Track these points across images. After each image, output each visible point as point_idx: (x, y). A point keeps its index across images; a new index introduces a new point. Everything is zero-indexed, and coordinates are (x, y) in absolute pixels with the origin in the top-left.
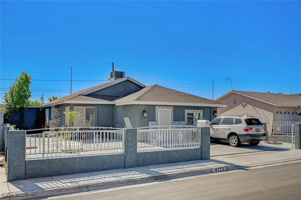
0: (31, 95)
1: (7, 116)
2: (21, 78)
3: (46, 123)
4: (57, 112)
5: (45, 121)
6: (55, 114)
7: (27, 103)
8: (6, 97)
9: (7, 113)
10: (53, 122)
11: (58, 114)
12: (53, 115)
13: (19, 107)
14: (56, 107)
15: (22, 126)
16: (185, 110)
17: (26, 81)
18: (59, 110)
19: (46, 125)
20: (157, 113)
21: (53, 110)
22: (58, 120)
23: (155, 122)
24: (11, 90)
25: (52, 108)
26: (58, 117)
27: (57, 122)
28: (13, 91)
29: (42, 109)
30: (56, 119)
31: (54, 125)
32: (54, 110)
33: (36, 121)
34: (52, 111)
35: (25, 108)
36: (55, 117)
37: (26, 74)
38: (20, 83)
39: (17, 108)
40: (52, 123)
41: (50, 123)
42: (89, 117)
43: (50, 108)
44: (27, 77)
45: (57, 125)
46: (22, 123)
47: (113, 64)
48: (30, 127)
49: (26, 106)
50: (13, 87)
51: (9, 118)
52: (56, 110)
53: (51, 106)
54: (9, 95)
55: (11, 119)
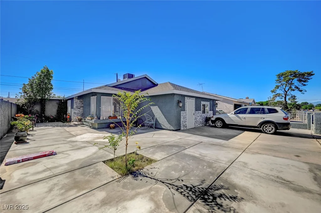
0: (53, 88)
1: (26, 106)
2: (42, 71)
3: (68, 112)
5: (67, 111)
7: (49, 95)
8: (25, 88)
9: (26, 103)
10: (76, 112)
11: (80, 104)
12: (76, 105)
13: (39, 98)
14: (79, 99)
15: (43, 115)
16: (201, 102)
17: (47, 75)
18: (81, 101)
19: (69, 114)
20: (186, 103)
21: (75, 101)
23: (185, 112)
24: (31, 82)
27: (80, 111)
28: (33, 83)
29: (64, 100)
30: (79, 109)
33: (58, 111)
35: (47, 99)
36: (77, 107)
37: (47, 69)
38: (40, 76)
39: (37, 99)
40: (75, 113)
41: (72, 113)
42: (116, 107)
43: (72, 99)
44: (48, 71)
45: (79, 115)
46: (44, 113)
47: (117, 74)
48: (51, 116)
49: (47, 97)
50: (33, 80)
51: (28, 108)
52: (79, 101)
53: (73, 98)
54: (28, 87)
55: (30, 109)
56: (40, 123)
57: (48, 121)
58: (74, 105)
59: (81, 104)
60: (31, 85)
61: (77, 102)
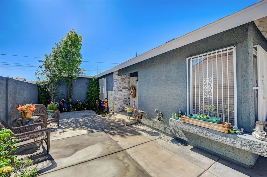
0: (82, 60)
1: (49, 87)
4: (121, 81)
5: (99, 95)
6: (118, 84)
7: (77, 70)
9: (48, 84)
10: (117, 96)
11: (122, 84)
12: (116, 85)
14: (120, 74)
15: (70, 100)
18: (123, 79)
19: (106, 100)
21: (115, 78)
22: (122, 93)
25: (114, 75)
26: (123, 89)
27: (121, 95)
29: (95, 79)
30: (120, 92)
31: (117, 101)
32: (118, 79)
34: (114, 80)
35: (75, 77)
36: (118, 88)
38: (66, 43)
40: (115, 98)
41: (110, 98)
44: (76, 35)
46: (71, 97)
47: (136, 53)
48: (80, 102)
49: (75, 74)
51: (51, 90)
52: (120, 78)
53: (112, 73)
54: (51, 59)
55: (54, 91)
56: (67, 111)
57: (76, 109)
58: (114, 86)
59: (124, 82)
60: (55, 56)
61: (118, 80)
